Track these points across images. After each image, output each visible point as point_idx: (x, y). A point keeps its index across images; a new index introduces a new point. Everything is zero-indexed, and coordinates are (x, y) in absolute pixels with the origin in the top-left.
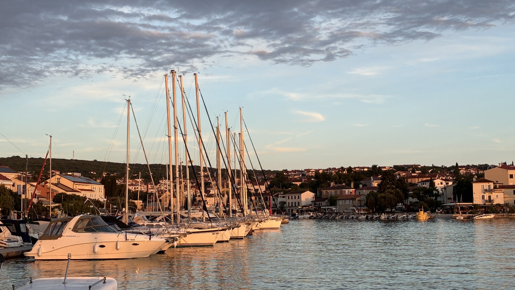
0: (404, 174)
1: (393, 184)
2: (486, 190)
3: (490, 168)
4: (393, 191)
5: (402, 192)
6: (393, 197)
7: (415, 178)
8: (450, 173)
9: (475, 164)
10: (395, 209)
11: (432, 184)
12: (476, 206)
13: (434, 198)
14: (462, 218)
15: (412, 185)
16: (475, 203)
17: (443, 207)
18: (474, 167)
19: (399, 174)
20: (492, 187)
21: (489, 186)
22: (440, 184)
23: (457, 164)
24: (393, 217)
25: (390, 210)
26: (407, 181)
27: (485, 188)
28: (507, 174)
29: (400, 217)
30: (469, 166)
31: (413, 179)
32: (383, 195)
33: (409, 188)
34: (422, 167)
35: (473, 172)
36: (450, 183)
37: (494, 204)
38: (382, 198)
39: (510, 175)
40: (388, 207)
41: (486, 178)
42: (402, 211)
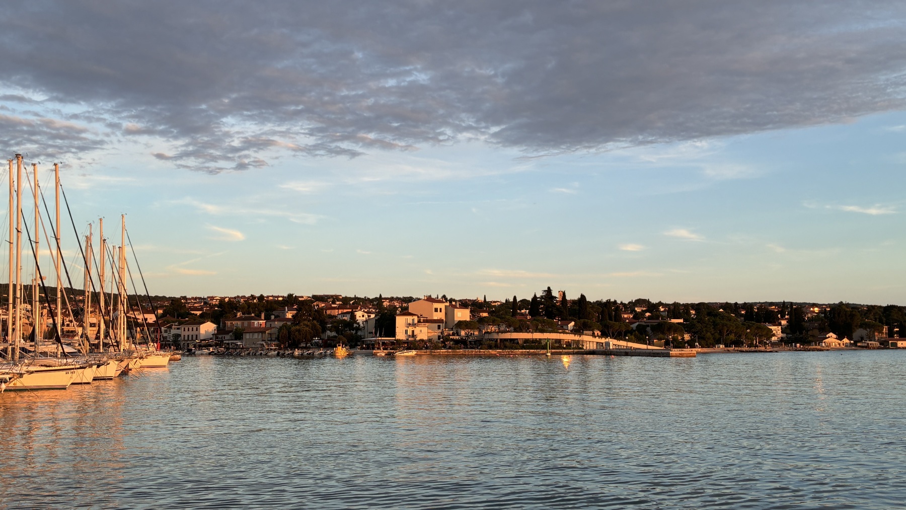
0: (323, 305)
1: (310, 315)
2: (410, 324)
3: (415, 301)
4: (309, 323)
5: (320, 325)
6: (309, 331)
7: (335, 309)
8: (373, 305)
9: (399, 296)
10: (311, 344)
11: (353, 317)
12: (398, 341)
13: (354, 332)
14: (383, 354)
15: (331, 317)
16: (397, 337)
17: (363, 342)
18: (398, 299)
19: (318, 305)
20: (416, 321)
21: (413, 320)
22: (361, 316)
23: (381, 295)
24: (307, 354)
25: (304, 345)
26: (326, 313)
27: (409, 322)
28: (432, 307)
29: (317, 353)
30: (393, 298)
31: (333, 311)
32: (298, 327)
33: (327, 320)
34: (343, 298)
35: (397, 304)
36: (373, 316)
37: (417, 339)
38: (297, 331)
39: (435, 308)
40: (303, 342)
41: (410, 311)
42: (318, 346)
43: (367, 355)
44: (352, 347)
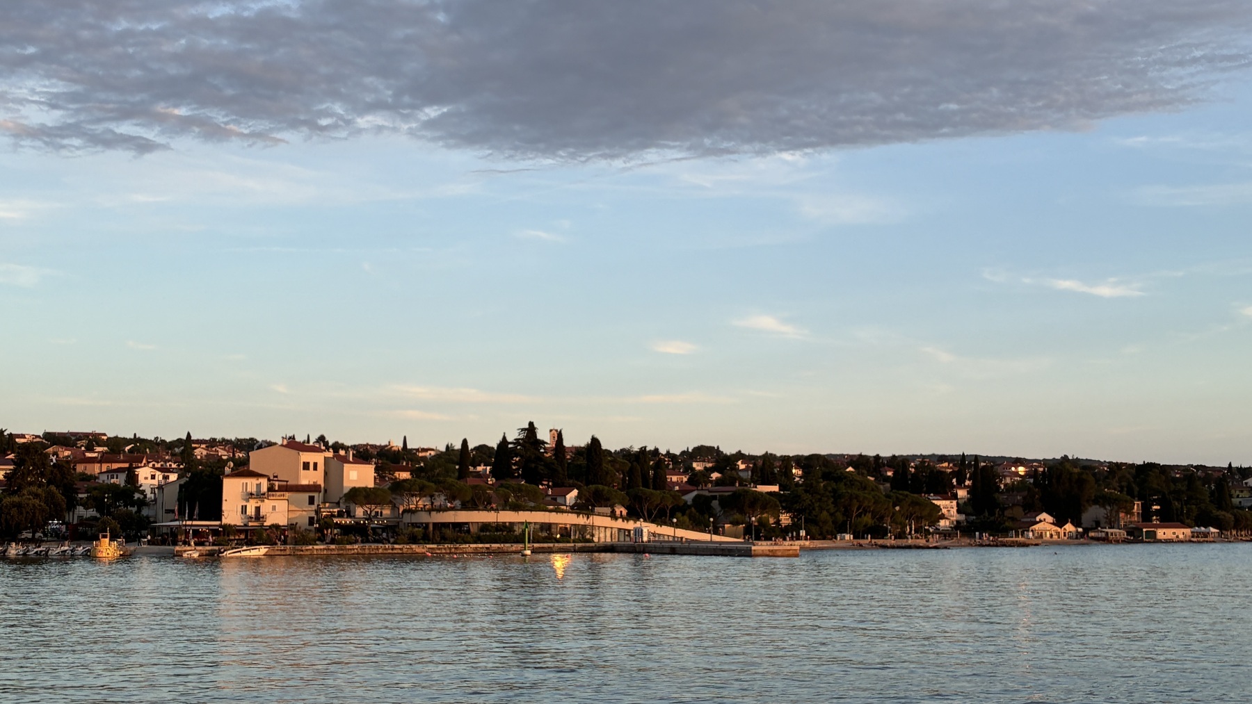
0: (67, 453)
1: (42, 475)
2: (251, 494)
3: (260, 447)
4: (40, 491)
5: (62, 494)
6: (40, 506)
7: (94, 462)
8: (173, 455)
9: (228, 437)
10: (44, 533)
11: (132, 478)
12: (228, 529)
13: (134, 509)
14: (196, 555)
15: (86, 478)
16: (225, 521)
17: (153, 531)
18: (225, 443)
19: (55, 454)
20: (264, 489)
21: (259, 486)
22: (150, 477)
23: (189, 435)
24: (36, 552)
25: (30, 536)
26: (75, 469)
27: (249, 490)
28: (298, 460)
29: (55, 550)
30: (214, 440)
31: (89, 466)
32: (16, 499)
33: (79, 485)
34: (109, 439)
35: (223, 453)
36: (173, 477)
37: (265, 524)
38: (14, 507)
39: (304, 463)
40: (26, 528)
41: (252, 467)
42: (59, 537)
43: (162, 557)
44: (129, 540)
